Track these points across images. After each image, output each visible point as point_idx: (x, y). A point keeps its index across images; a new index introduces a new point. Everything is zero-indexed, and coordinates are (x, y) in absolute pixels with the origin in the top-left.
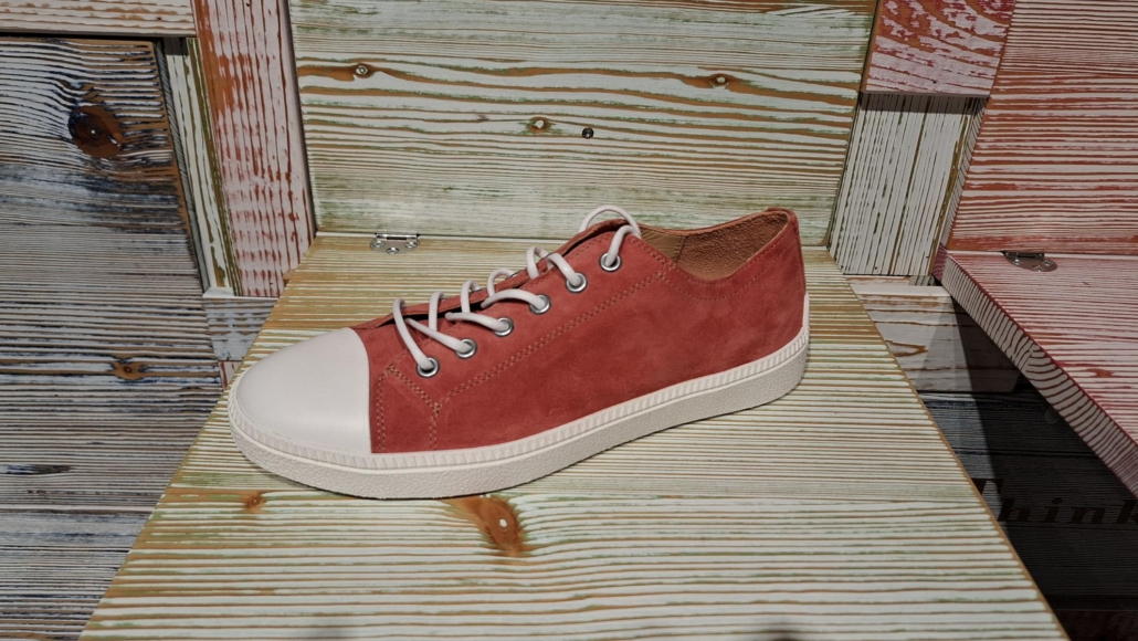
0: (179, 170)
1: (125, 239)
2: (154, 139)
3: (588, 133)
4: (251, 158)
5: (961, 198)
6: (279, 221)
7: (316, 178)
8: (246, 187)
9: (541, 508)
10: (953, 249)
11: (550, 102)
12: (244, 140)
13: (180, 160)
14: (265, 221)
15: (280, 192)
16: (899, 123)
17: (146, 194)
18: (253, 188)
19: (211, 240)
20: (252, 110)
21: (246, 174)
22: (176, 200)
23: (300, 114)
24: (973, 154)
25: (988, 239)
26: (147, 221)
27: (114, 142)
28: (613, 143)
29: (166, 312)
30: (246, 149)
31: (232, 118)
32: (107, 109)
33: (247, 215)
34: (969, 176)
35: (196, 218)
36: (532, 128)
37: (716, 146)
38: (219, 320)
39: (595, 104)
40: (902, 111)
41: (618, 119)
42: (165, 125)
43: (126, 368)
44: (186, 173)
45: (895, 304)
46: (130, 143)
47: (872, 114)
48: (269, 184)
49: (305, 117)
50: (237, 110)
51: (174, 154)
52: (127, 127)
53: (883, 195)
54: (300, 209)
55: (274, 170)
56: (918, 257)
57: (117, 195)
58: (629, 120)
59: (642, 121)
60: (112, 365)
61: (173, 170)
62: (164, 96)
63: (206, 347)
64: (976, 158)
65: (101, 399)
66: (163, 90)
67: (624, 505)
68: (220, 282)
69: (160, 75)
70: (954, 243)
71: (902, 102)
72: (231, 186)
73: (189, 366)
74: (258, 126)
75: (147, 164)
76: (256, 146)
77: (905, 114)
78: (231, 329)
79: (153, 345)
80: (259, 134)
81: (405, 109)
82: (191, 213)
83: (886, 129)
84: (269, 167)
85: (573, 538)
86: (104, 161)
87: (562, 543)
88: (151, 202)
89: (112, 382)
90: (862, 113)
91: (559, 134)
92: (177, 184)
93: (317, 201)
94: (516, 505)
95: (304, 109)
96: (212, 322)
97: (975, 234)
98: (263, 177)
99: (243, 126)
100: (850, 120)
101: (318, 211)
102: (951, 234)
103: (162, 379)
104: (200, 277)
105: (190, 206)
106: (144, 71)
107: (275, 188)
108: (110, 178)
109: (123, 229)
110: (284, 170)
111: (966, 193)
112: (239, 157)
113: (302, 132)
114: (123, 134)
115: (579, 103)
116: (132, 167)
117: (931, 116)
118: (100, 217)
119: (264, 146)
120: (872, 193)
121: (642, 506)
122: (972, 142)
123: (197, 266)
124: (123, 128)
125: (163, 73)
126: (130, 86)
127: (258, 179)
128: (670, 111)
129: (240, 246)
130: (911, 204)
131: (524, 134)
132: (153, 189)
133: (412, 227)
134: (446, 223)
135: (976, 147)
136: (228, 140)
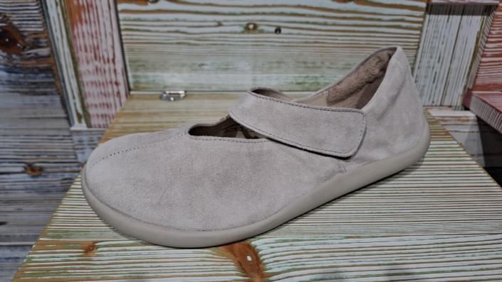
0: (55, 60)
1: (28, 99)
2: (41, 43)
3: (278, 30)
4: (93, 50)
5: (481, 62)
6: (110, 86)
7: (130, 61)
8: (91, 67)
9: (272, 247)
10: (475, 90)
11: (257, 14)
12: (89, 41)
13: (55, 54)
14: (102, 87)
15: (110, 70)
16: (448, 21)
17: (37, 74)
18: (94, 68)
19: (74, 98)
20: (93, 24)
21: (90, 61)
22: (54, 77)
23: (119, 25)
24: (488, 37)
25: (494, 84)
26: (38, 88)
27: (19, 45)
28: (291, 36)
29: (51, 138)
30: (90, 46)
31: (82, 29)
32: (14, 27)
33: (92, 83)
34: (486, 50)
35: (65, 86)
36: (247, 29)
37: (349, 36)
38: (80, 141)
39: (282, 14)
40: (449, 14)
41: (295, 22)
42: (46, 35)
43: (32, 170)
44: (59, 62)
45: (446, 121)
46: (28, 45)
47: (433, 17)
48: (103, 66)
49: (122, 27)
50: (84, 24)
51: (52, 51)
52: (25, 37)
53: (439, 62)
54: (121, 79)
55: (106, 57)
56: (456, 95)
57: (22, 75)
58: (301, 23)
59: (308, 23)
60: (25, 168)
61: (51, 60)
62: (45, 18)
63: (73, 157)
64: (490, 40)
65: (20, 186)
66: (44, 15)
67: (325, 244)
68: (80, 121)
69: (42, 7)
70: (476, 87)
71: (449, 10)
72: (83, 67)
73: (65, 167)
74: (96, 33)
75: (37, 57)
76: (96, 44)
77: (451, 16)
78: (86, 146)
79: (45, 157)
80: (97, 37)
81: (177, 20)
82: (62, 84)
83: (440, 25)
84: (103, 56)
85: (296, 267)
86: (14, 56)
87: (289, 271)
88: (40, 78)
89: (25, 177)
90: (428, 16)
91: (262, 32)
92: (54, 68)
93: (130, 74)
94: (256, 246)
95: (121, 23)
96: (76, 143)
97: (487, 82)
98: (100, 61)
99: (88, 33)
100: (421, 19)
101: (131, 80)
102: (475, 82)
103: (52, 174)
104: (68, 119)
105: (61, 79)
106: (33, 4)
107: (107, 67)
108: (18, 66)
109: (26, 93)
110: (111, 57)
111: (484, 59)
112: (86, 51)
113: (120, 36)
114: (23, 41)
115: (272, 14)
116: (29, 59)
117: (465, 17)
118: (14, 88)
119: (100, 44)
120: (432, 61)
121: (336, 244)
122: (487, 31)
123: (67, 112)
124: (23, 37)
125: (44, 6)
126: (26, 14)
127: (97, 63)
128: (324, 17)
129: (89, 101)
130: (453, 66)
131: (242, 33)
132: (41, 71)
133: (182, 87)
134: (200, 84)
135: (490, 33)
136: (80, 42)
